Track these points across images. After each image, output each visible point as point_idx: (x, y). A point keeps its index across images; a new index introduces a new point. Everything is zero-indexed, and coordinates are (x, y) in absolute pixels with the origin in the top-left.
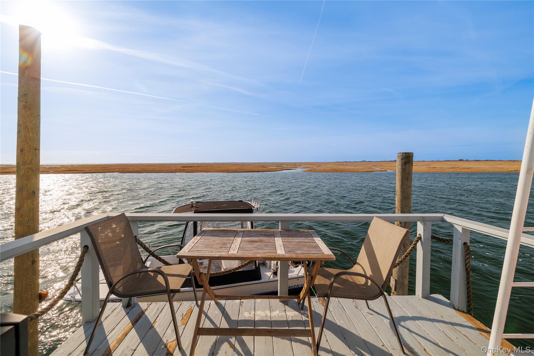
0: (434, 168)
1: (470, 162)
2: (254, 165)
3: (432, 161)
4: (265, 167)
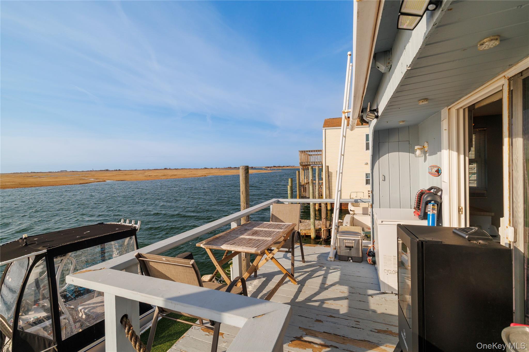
0: (150, 176)
1: (172, 170)
3: (144, 170)
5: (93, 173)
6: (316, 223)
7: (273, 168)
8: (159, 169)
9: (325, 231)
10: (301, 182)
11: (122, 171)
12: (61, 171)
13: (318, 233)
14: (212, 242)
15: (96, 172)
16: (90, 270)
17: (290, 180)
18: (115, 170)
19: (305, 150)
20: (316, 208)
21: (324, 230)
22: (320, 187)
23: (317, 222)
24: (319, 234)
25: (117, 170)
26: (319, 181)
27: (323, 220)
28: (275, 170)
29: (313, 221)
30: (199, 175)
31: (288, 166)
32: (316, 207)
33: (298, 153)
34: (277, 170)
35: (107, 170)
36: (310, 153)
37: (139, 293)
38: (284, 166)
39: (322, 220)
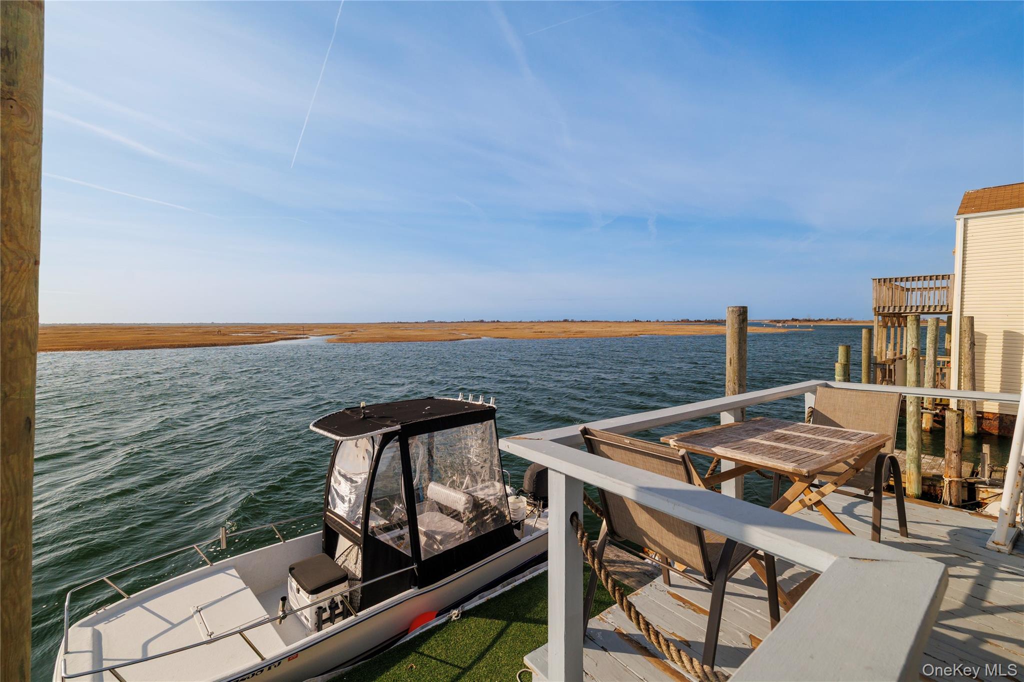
0: (542, 332)
1: (576, 323)
2: (186, 330)
3: (532, 322)
4: (224, 335)
5: (465, 325)
6: (923, 461)
7: (790, 324)
8: (556, 320)
9: (953, 484)
10: (875, 355)
11: (502, 324)
12: (429, 321)
13: (929, 486)
14: (691, 440)
15: (468, 324)
16: (526, 438)
17: (841, 350)
18: (492, 322)
19: (894, 276)
20: (923, 426)
21: (950, 482)
22: (938, 371)
23: (927, 459)
24: (935, 490)
25: (494, 322)
26: (935, 357)
27: (950, 455)
28: (795, 327)
29: (915, 455)
30: (624, 333)
31: (832, 320)
32: (924, 421)
33: (871, 285)
34: (800, 327)
35: (482, 321)
36: (908, 285)
37: (608, 477)
38: (820, 320)
39: (947, 456)
